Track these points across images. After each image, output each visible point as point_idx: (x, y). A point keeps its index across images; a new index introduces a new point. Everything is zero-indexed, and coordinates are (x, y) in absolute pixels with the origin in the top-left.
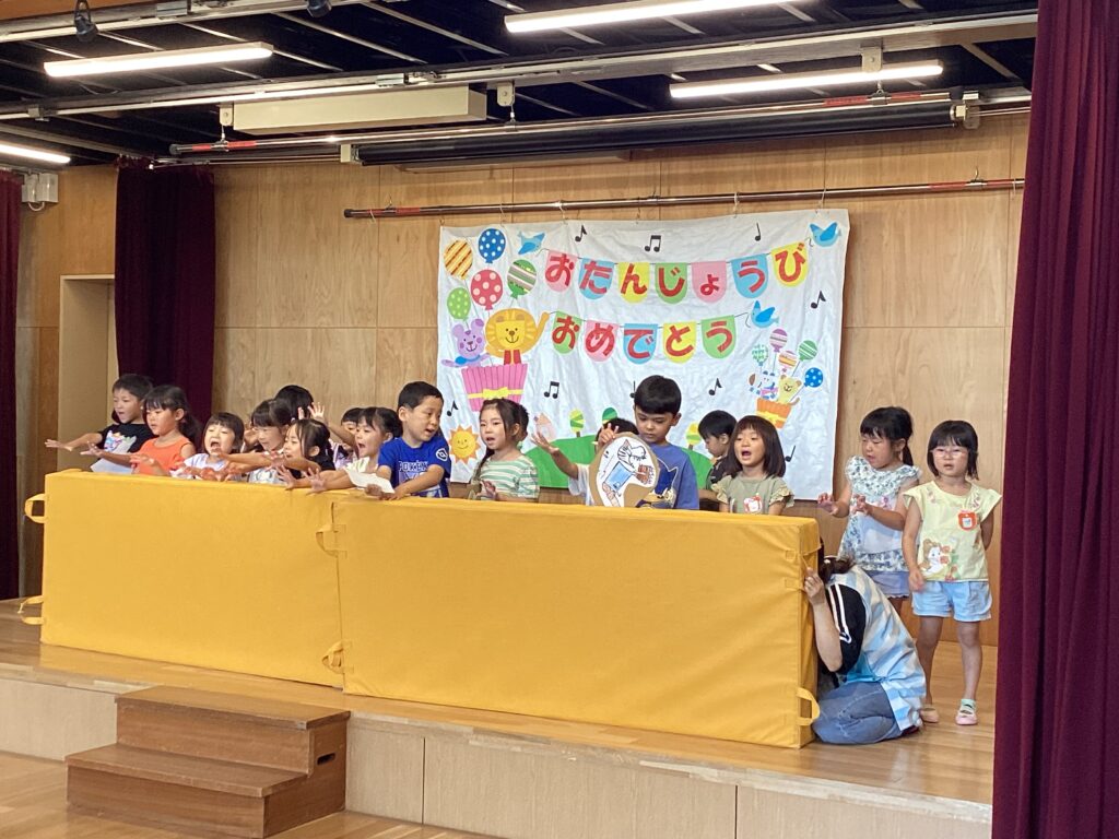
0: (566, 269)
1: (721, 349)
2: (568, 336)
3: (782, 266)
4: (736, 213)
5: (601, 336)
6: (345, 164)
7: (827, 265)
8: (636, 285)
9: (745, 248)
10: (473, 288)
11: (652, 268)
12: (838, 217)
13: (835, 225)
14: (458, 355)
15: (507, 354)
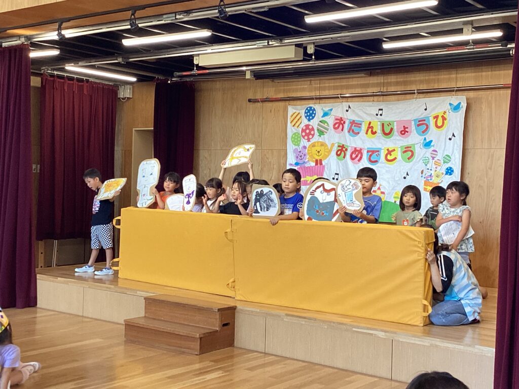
0: (342, 124)
1: (409, 159)
2: (343, 153)
3: (436, 122)
4: (416, 98)
5: (357, 153)
6: (247, 79)
7: (456, 121)
8: (372, 131)
9: (420, 114)
10: (302, 133)
11: (379, 123)
12: (461, 100)
13: (460, 103)
14: (296, 161)
15: (317, 161)
